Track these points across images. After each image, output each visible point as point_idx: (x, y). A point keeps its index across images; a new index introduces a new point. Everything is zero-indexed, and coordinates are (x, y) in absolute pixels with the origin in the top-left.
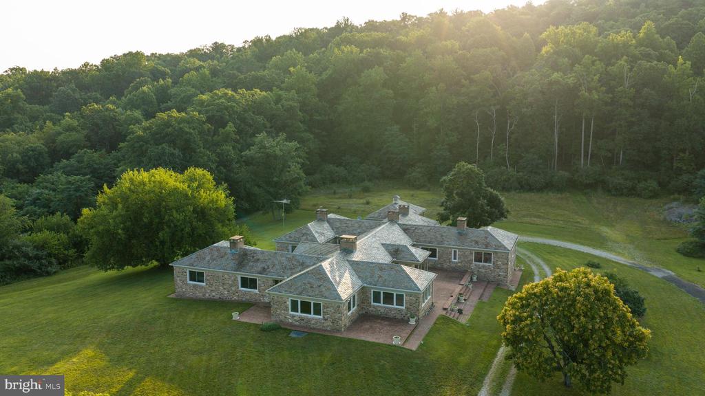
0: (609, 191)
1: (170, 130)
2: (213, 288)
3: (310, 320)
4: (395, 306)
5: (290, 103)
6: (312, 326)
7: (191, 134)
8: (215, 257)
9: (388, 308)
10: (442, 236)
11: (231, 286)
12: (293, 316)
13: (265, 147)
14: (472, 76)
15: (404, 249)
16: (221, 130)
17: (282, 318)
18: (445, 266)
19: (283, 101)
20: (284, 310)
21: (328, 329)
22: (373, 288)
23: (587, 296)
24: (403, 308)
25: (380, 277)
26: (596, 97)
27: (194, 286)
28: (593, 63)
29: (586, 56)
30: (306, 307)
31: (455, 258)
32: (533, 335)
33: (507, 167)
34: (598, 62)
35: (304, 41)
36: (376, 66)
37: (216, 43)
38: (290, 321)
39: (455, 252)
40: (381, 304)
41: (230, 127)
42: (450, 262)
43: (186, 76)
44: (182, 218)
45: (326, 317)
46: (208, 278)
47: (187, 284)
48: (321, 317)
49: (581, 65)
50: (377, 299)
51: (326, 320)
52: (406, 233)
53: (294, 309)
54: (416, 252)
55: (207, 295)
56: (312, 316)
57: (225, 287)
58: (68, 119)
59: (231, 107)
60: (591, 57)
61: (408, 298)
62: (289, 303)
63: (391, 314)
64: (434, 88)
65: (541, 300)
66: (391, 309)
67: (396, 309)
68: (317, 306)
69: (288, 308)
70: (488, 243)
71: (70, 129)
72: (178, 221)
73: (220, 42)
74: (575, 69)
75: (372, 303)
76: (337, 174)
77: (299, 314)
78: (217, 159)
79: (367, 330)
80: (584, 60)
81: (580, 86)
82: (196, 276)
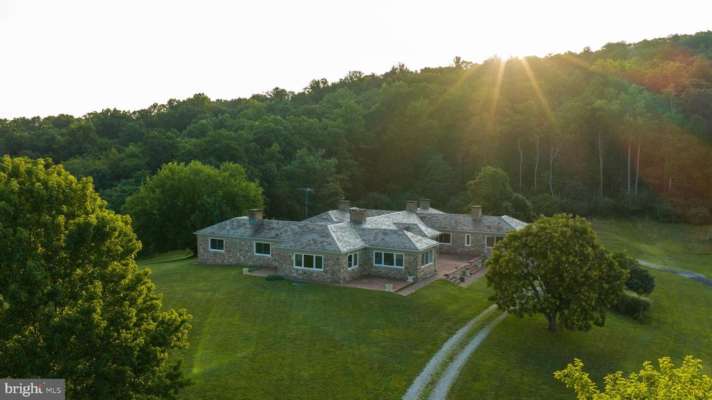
0: (657, 218)
1: (217, 145)
2: (231, 255)
3: (312, 273)
4: (395, 266)
5: (336, 129)
6: (313, 279)
7: (236, 149)
8: (235, 226)
9: (388, 268)
10: (456, 222)
11: (247, 251)
12: (297, 270)
13: (304, 162)
14: (516, 106)
15: (414, 227)
16: (267, 150)
17: (287, 272)
18: (458, 251)
19: (330, 128)
20: (289, 264)
21: (328, 281)
22: (375, 249)
23: (563, 234)
24: (403, 267)
25: (383, 239)
26: (641, 122)
27: (215, 253)
28: (641, 92)
29: (633, 85)
30: (309, 261)
31: (468, 243)
32: (510, 269)
33: (551, 194)
34: (645, 91)
35: (357, 84)
36: (422, 98)
37: (277, 89)
38: (295, 275)
39: (468, 237)
40: (383, 265)
41: (276, 147)
42: (463, 247)
43: (245, 111)
44: (212, 201)
45: (326, 269)
46: (227, 245)
47: (208, 252)
48: (322, 270)
49: (628, 94)
50: (379, 261)
51: (326, 272)
52: (423, 221)
53: (299, 264)
54: (426, 230)
55: (226, 261)
56: (314, 269)
57: (242, 253)
58: (132, 148)
59: (278, 129)
60: (637, 86)
61: (407, 258)
62: (294, 258)
63: (392, 274)
64: (477, 117)
65: (522, 240)
66: (391, 270)
67: (396, 269)
68: (319, 259)
69: (292, 262)
70: (500, 228)
71: (133, 156)
72: (209, 204)
73: (281, 87)
74: (621, 97)
75: (374, 265)
76: (380, 201)
77: (303, 267)
78: (260, 174)
79: (364, 283)
80: (631, 89)
81: (625, 112)
82: (217, 244)
